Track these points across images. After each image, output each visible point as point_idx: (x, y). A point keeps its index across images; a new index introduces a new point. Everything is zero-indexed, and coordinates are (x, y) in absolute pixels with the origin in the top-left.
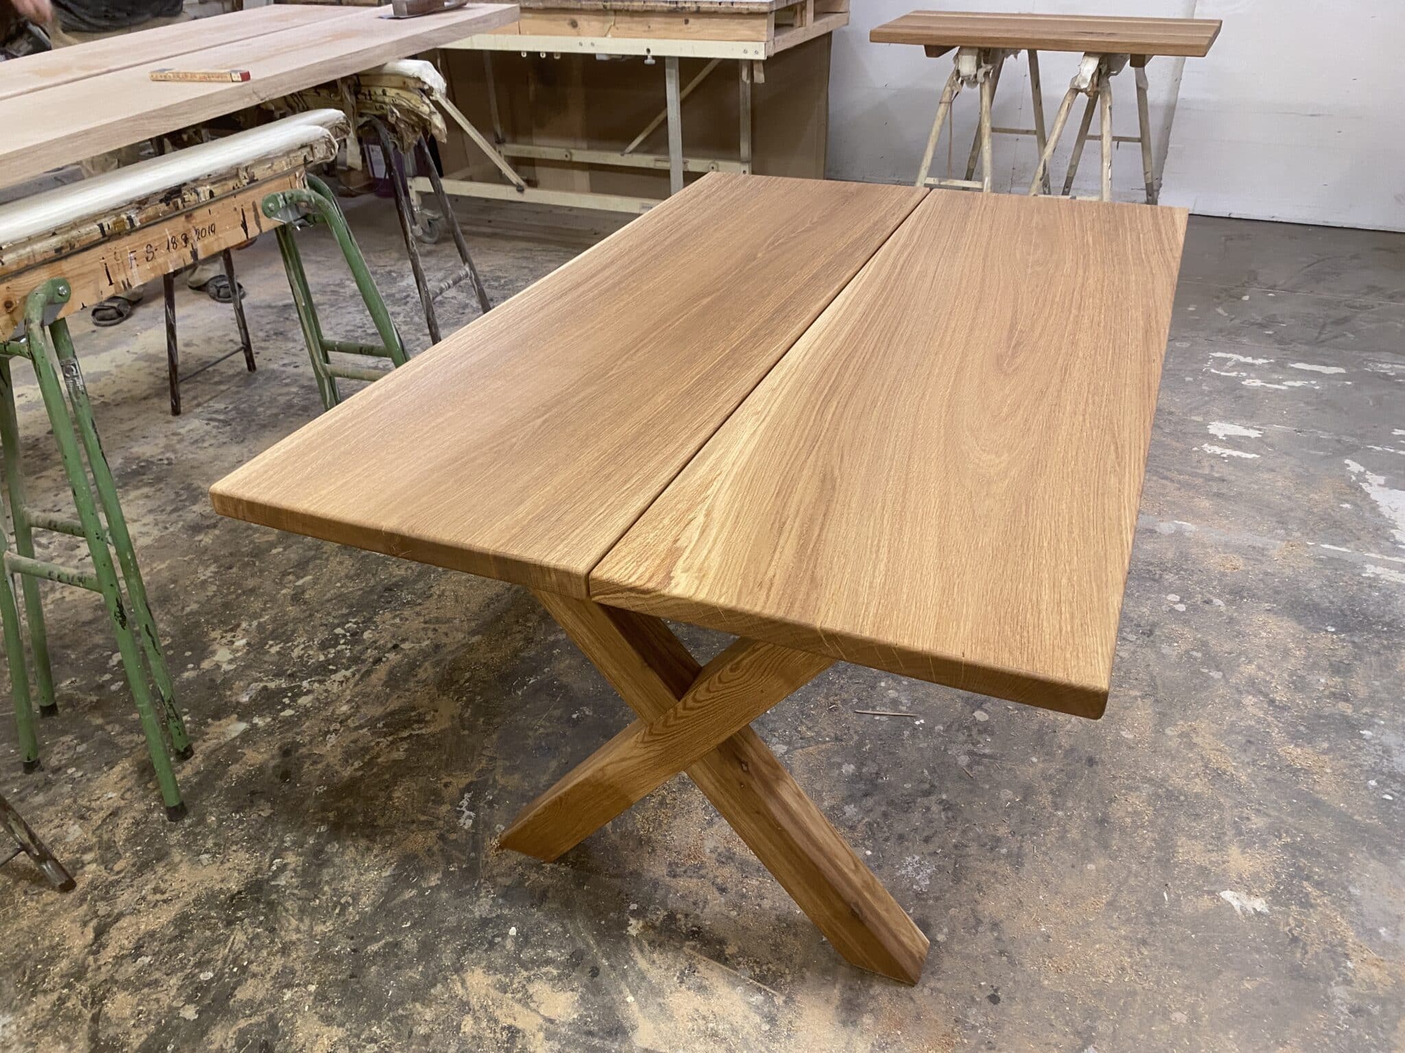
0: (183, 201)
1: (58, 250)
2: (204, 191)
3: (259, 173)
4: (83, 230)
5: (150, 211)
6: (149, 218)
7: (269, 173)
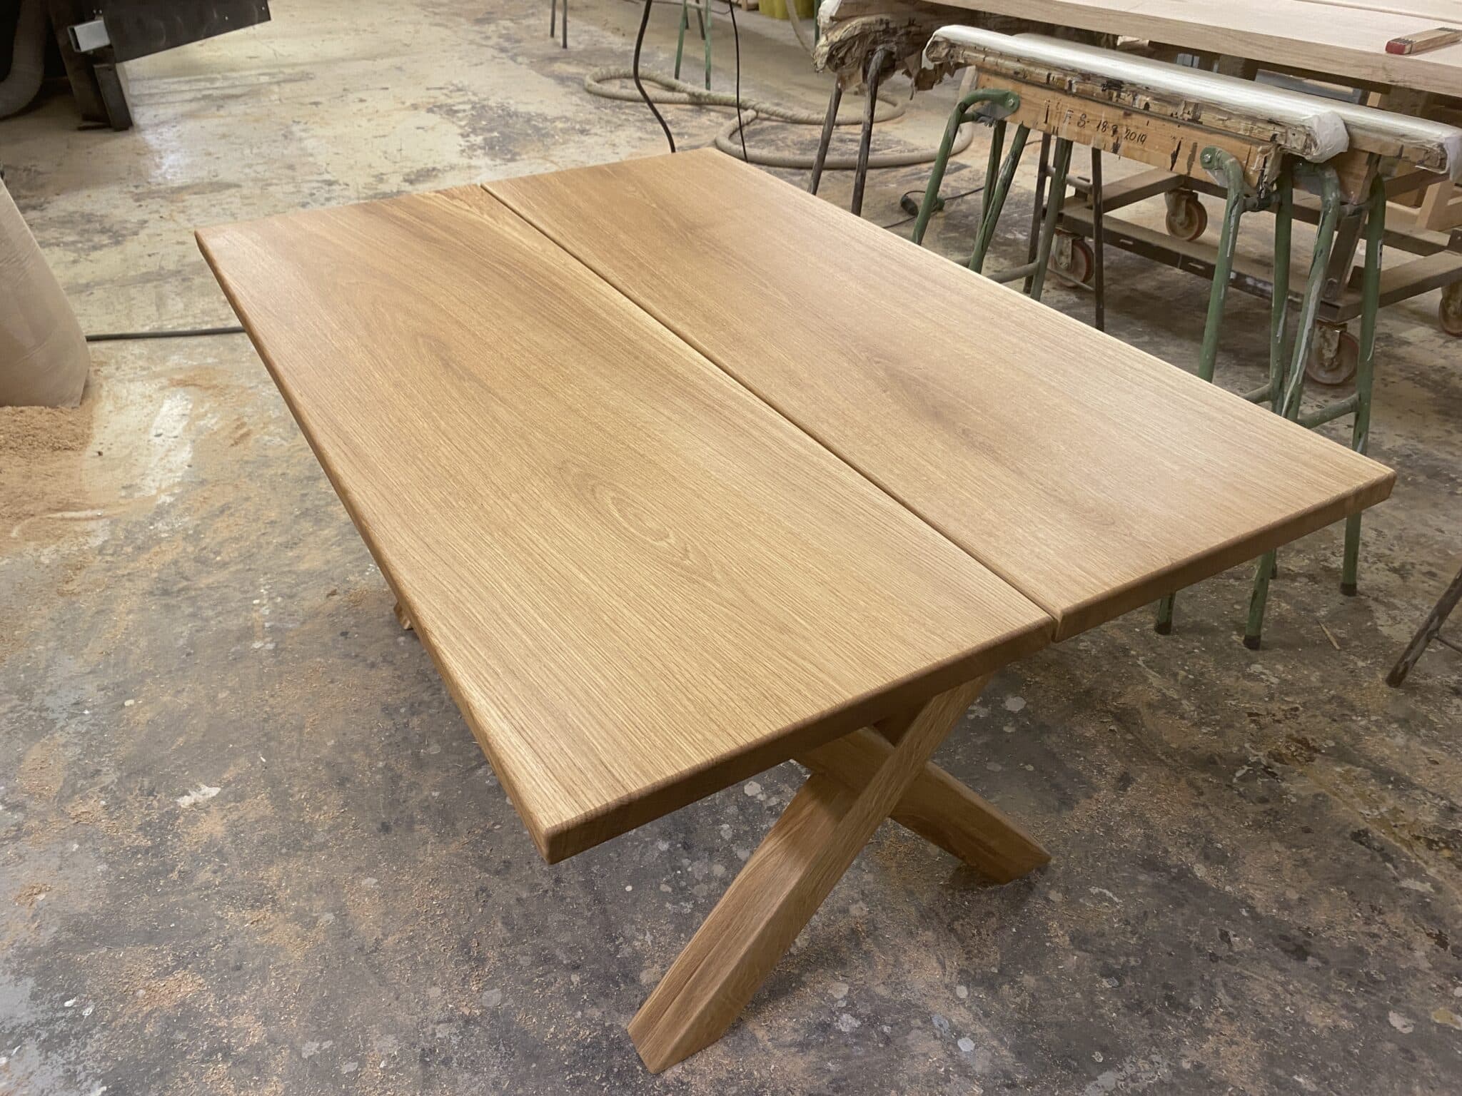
0: (1119, 96)
2: (1142, 100)
3: (1206, 117)
5: (1088, 87)
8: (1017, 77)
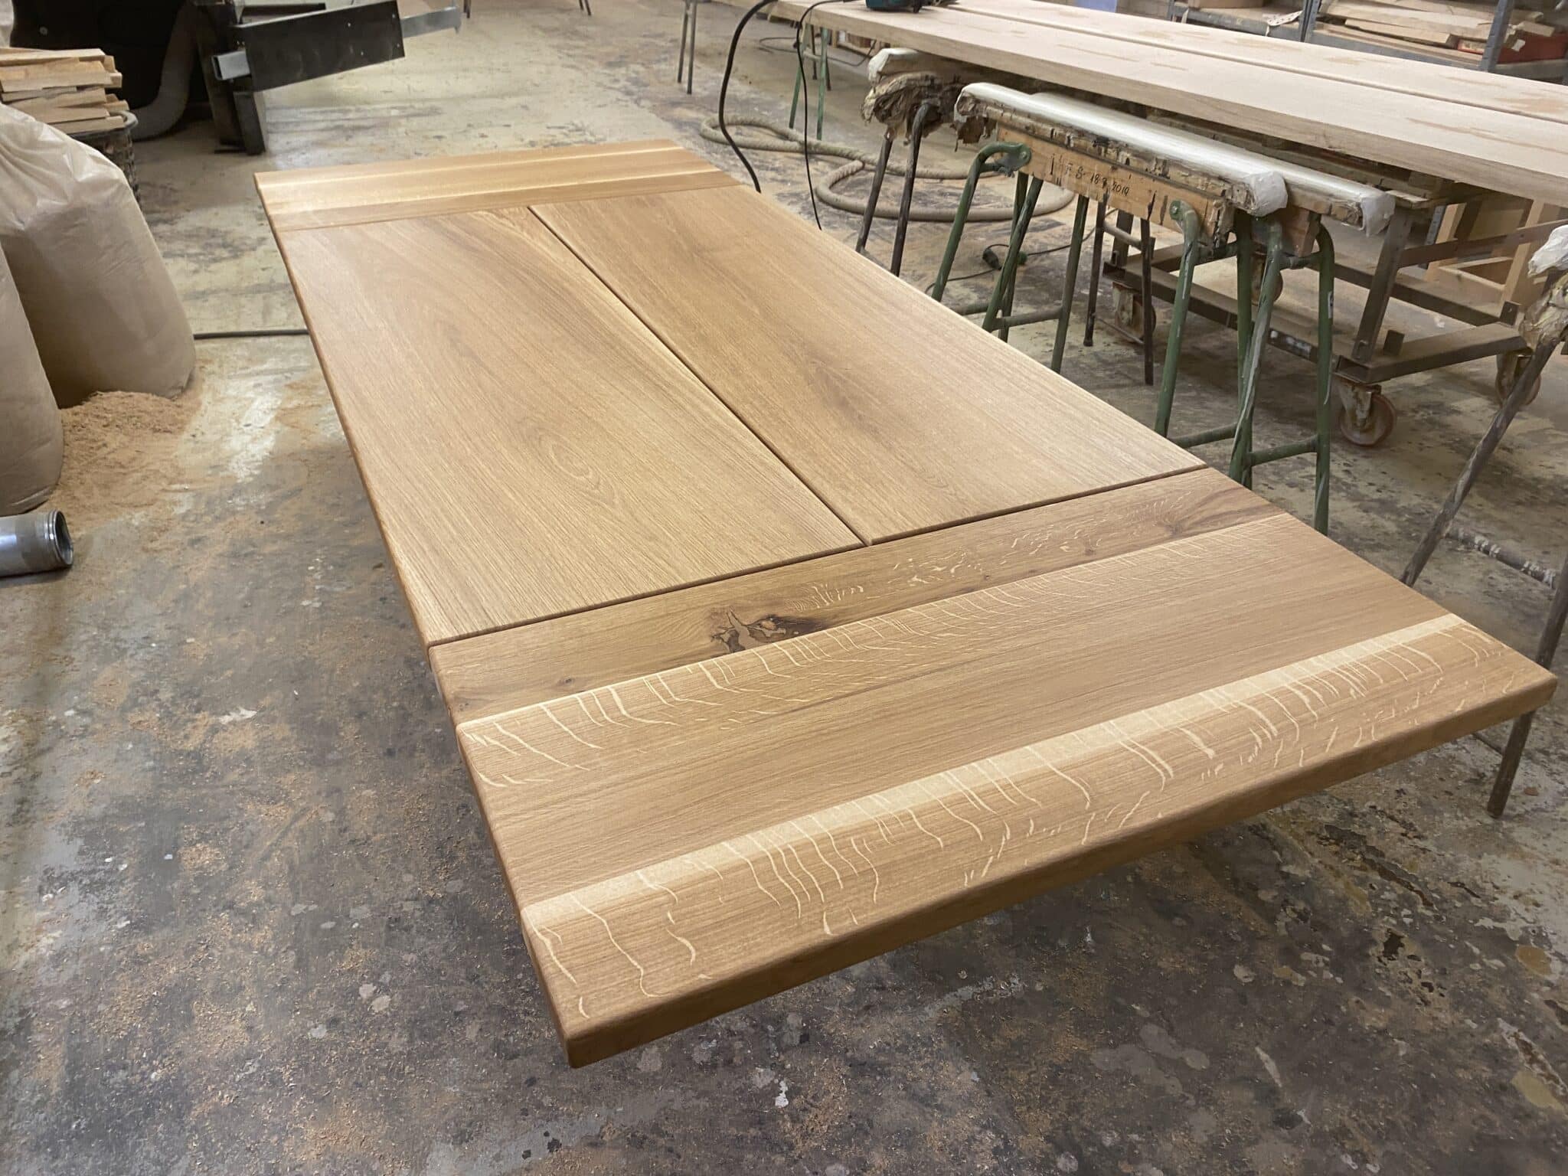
0: (1106, 151)
1: (1027, 128)
2: (1125, 155)
3: (1173, 173)
4: (1044, 126)
5: (1083, 142)
6: (1079, 146)
7: (1182, 180)
8: (1030, 132)
